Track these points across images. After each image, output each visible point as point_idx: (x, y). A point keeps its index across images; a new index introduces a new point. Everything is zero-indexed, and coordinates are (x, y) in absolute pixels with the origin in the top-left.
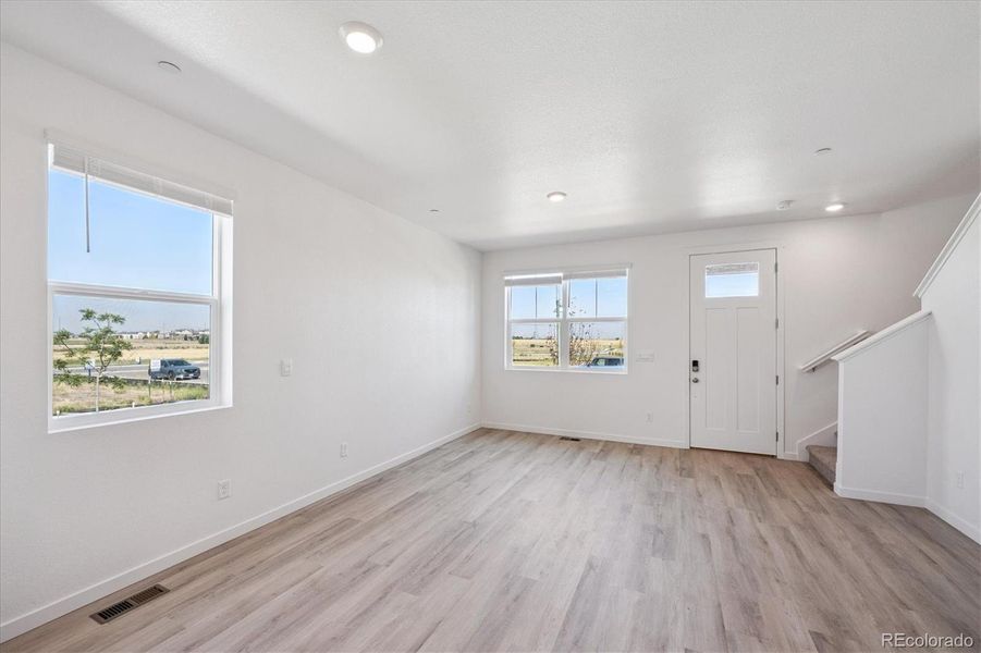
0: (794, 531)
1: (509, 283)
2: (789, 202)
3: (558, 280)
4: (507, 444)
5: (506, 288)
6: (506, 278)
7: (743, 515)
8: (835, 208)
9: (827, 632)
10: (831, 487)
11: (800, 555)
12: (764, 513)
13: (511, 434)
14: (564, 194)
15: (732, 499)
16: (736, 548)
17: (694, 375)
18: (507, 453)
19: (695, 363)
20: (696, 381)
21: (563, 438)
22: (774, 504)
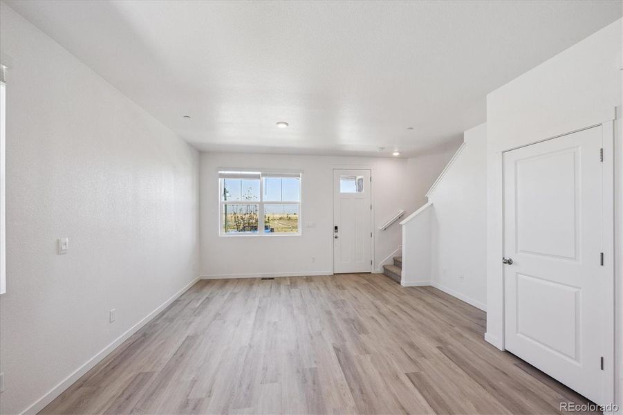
0: (401, 306)
1: (222, 176)
2: (382, 149)
3: (258, 177)
4: (229, 289)
5: (220, 179)
6: (220, 172)
7: (378, 303)
8: (396, 154)
9: (441, 345)
10: (400, 283)
11: (411, 317)
12: (386, 301)
13: (226, 281)
14: (287, 124)
15: (370, 297)
16: (388, 319)
17: (336, 234)
18: (234, 295)
19: (336, 228)
20: (336, 237)
21: (263, 279)
22: (386, 295)
